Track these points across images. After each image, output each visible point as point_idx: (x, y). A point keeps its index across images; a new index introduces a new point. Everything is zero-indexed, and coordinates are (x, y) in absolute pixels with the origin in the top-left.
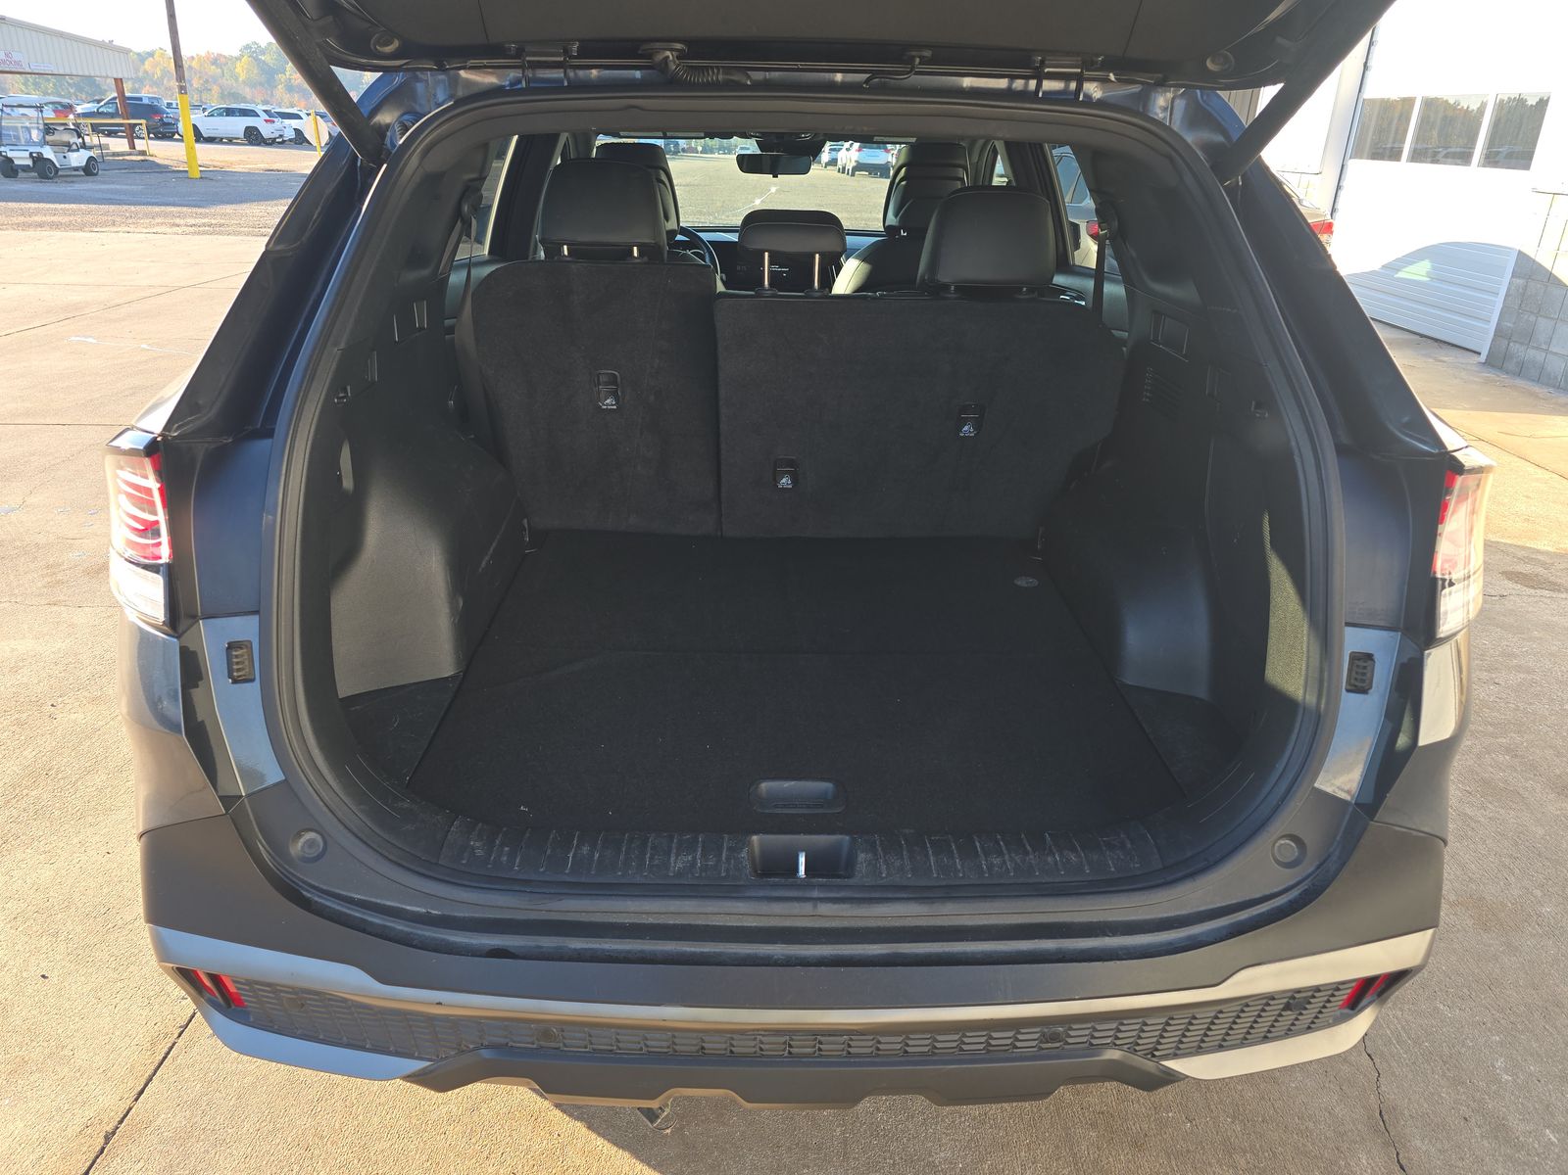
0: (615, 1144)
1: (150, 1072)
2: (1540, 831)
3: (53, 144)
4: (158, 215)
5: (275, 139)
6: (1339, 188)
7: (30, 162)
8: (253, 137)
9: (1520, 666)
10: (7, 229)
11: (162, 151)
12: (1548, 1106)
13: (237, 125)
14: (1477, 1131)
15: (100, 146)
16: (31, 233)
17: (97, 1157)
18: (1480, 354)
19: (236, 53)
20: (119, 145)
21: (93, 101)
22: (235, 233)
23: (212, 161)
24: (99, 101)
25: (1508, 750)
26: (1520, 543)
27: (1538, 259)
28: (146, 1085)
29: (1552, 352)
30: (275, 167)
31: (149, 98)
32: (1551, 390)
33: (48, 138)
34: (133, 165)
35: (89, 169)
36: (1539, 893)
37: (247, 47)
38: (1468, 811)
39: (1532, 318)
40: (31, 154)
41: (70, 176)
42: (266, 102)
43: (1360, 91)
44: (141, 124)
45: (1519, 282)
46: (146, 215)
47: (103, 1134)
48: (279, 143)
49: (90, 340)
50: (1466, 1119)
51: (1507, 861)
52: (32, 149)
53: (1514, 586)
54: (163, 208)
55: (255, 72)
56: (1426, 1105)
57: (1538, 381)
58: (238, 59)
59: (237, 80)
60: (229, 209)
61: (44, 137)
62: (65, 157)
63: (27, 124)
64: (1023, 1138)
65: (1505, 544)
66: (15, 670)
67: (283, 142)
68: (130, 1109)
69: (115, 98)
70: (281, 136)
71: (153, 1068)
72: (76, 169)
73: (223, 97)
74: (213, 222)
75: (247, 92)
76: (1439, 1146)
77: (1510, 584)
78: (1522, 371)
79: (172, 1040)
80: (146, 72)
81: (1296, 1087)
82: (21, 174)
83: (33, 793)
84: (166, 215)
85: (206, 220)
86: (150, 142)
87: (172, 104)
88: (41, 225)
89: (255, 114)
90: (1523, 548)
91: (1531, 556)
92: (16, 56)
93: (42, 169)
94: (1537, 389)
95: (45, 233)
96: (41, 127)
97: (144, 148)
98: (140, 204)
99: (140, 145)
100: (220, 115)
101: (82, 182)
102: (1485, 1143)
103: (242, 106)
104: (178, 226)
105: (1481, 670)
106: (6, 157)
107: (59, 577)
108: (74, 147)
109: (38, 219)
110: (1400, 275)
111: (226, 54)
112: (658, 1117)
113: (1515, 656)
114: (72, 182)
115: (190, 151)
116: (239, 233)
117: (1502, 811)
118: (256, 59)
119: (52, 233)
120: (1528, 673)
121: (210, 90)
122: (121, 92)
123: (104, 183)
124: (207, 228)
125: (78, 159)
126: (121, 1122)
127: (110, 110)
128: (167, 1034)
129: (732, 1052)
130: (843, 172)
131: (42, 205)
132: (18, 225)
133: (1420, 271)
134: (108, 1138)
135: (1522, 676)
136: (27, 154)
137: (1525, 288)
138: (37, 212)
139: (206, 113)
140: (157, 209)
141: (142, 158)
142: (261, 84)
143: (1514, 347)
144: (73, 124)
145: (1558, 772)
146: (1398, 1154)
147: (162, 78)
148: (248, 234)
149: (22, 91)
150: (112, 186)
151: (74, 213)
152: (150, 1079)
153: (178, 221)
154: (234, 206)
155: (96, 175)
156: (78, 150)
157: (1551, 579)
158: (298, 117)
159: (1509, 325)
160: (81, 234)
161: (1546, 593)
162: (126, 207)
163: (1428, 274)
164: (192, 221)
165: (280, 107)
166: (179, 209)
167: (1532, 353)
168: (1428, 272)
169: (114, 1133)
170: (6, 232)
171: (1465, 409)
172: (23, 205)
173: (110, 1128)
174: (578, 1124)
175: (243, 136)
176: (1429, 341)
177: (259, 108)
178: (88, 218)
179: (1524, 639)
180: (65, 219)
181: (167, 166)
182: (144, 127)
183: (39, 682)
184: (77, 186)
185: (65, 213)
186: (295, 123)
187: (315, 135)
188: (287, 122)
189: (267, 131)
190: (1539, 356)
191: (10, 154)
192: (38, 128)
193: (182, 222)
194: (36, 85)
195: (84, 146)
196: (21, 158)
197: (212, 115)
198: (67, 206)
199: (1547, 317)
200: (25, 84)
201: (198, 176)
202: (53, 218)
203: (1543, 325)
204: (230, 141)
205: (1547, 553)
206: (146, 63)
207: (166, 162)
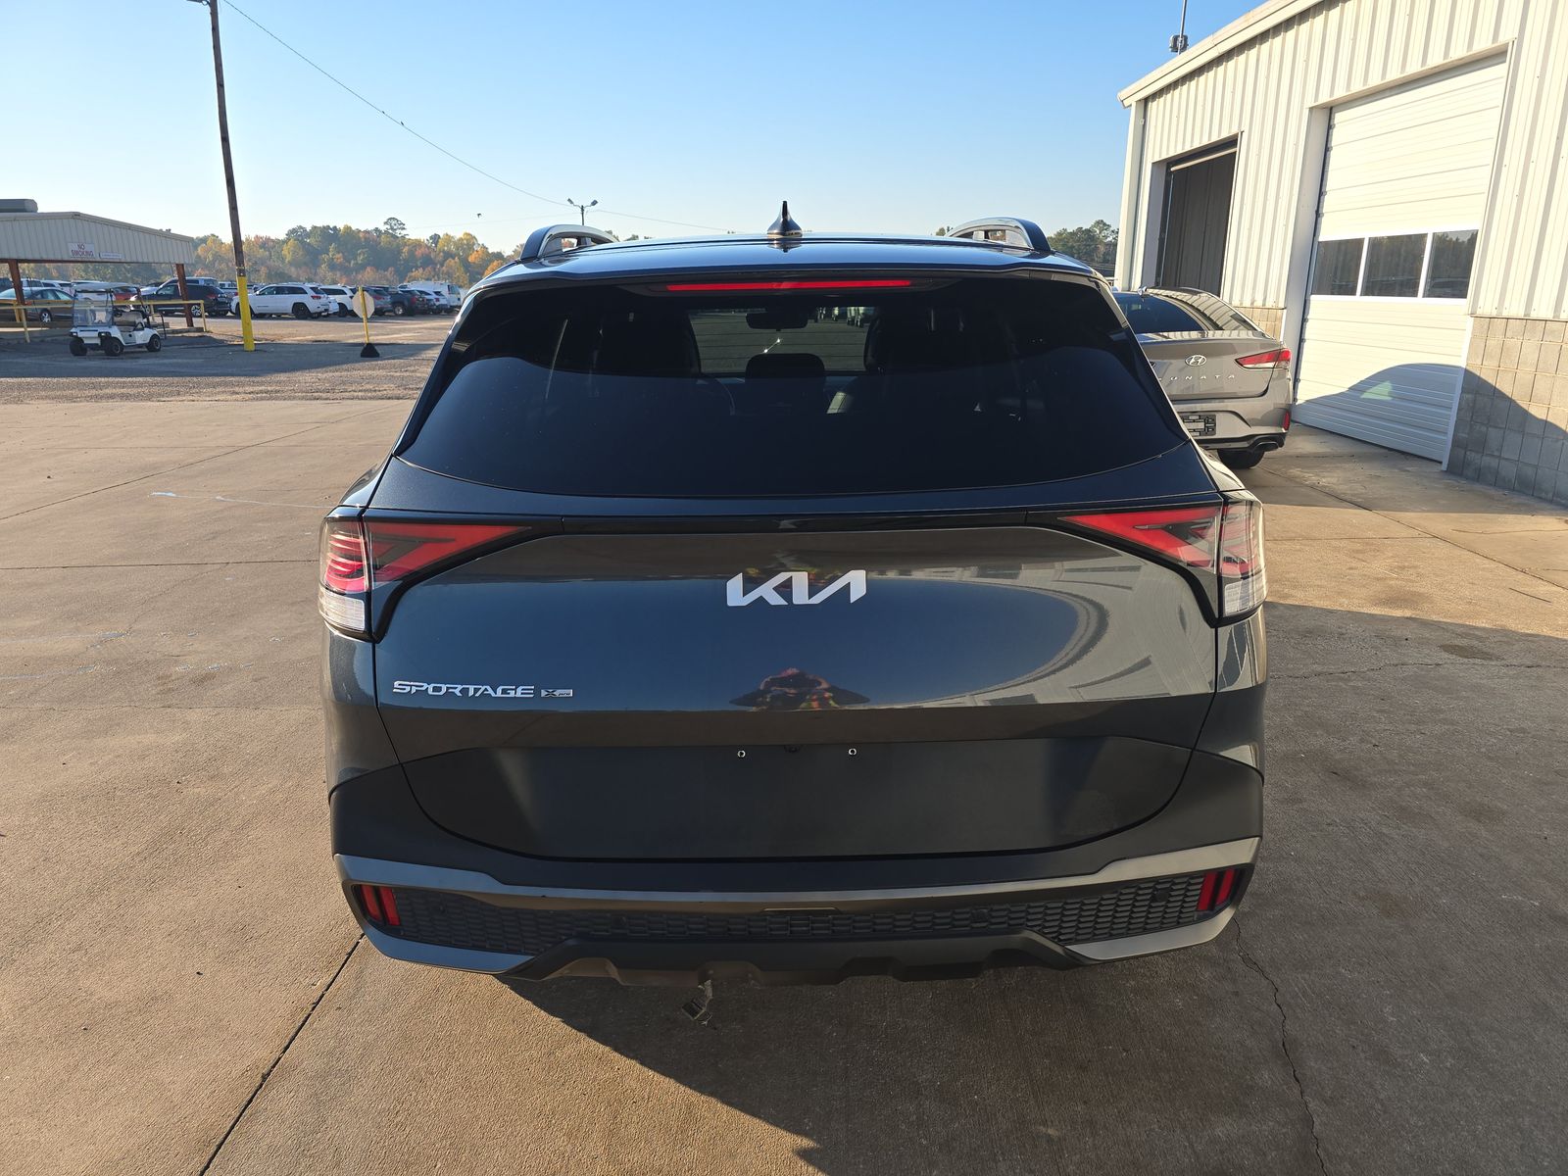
0: (663, 1074)
1: (292, 1034)
2: (1446, 844)
3: (119, 324)
4: (219, 384)
5: (321, 313)
6: (1304, 320)
7: (98, 341)
8: (301, 312)
9: (1445, 719)
10: (81, 401)
11: (219, 328)
12: (1424, 1039)
13: (287, 302)
14: (1362, 1055)
15: (163, 325)
16: (104, 404)
17: (257, 1090)
18: (1441, 463)
19: (282, 236)
20: (178, 323)
21: (151, 285)
22: (290, 398)
23: (263, 334)
24: (157, 285)
25: (1425, 784)
26: (1460, 622)
27: (1483, 376)
28: (290, 1043)
29: (1504, 459)
30: (321, 338)
31: (205, 280)
32: (1506, 492)
33: (116, 319)
34: (191, 342)
35: (153, 346)
36: (1438, 889)
37: (293, 231)
38: (1385, 831)
39: (1484, 429)
40: (100, 333)
41: (132, 352)
42: (310, 281)
43: (1314, 236)
44: (199, 304)
45: (1469, 396)
46: (208, 385)
47: (260, 1076)
48: (324, 316)
49: (169, 494)
50: (1354, 1047)
51: (1413, 866)
52: (100, 330)
53: (1450, 656)
54: (223, 378)
55: (301, 253)
56: (1321, 1038)
57: (1495, 485)
58: (285, 242)
59: (283, 260)
60: (283, 377)
61: (113, 319)
62: (130, 336)
63: (92, 307)
64: (990, 1064)
65: (1446, 623)
66: (142, 757)
67: (328, 315)
68: (280, 1059)
69: (175, 281)
70: (326, 310)
71: (294, 1030)
72: (140, 346)
73: (269, 277)
74: (269, 388)
75: (293, 272)
76: (1329, 1065)
77: (1446, 655)
78: (1479, 476)
79: (308, 1012)
80: (199, 257)
81: (1216, 1028)
82: (90, 352)
83: (170, 847)
84: (226, 384)
85: (263, 388)
86: (207, 320)
87: (224, 285)
88: (112, 397)
89: (302, 291)
90: (1463, 626)
91: (1469, 632)
92: (88, 248)
93: (109, 345)
94: (1492, 491)
95: (117, 403)
96: (110, 309)
97: (202, 325)
98: (201, 376)
99: (197, 322)
100: (271, 293)
101: (146, 358)
102: (1369, 1063)
103: (290, 284)
104: (237, 393)
105: (1410, 723)
106: (76, 337)
107: (170, 686)
108: (139, 326)
109: (108, 391)
110: (1366, 396)
111: (273, 238)
112: (697, 1013)
113: (1441, 711)
114: (138, 358)
115: (247, 328)
116: (294, 398)
117: (1414, 830)
118: (303, 243)
119: (122, 403)
120: (1453, 724)
121: (259, 271)
122: (182, 275)
123: (166, 357)
124: (264, 395)
125: (142, 337)
126: (274, 1067)
127: (168, 292)
128: (303, 1009)
129: (750, 933)
130: (853, 324)
131: (111, 379)
132: (91, 397)
133: (1382, 392)
134: (264, 1077)
135: (1446, 727)
136: (96, 334)
137: (1475, 401)
138: (107, 385)
139: (258, 292)
140: (217, 379)
141: (200, 334)
142: (305, 264)
143: (1471, 456)
144: (134, 306)
145: (1467, 800)
146: (1294, 1071)
147: (214, 261)
148: (303, 398)
149: (82, 277)
150: (175, 360)
151: (141, 385)
152: (293, 1039)
153: (237, 389)
154: (287, 375)
155: (159, 350)
156: (143, 329)
157: (1485, 650)
158: (342, 292)
159: (1464, 435)
160: (149, 403)
161: (1477, 661)
162: (188, 379)
163: (1390, 394)
164: (249, 389)
165: (324, 284)
166: (237, 379)
167: (1487, 460)
168: (1390, 393)
169: (269, 1074)
170: (81, 404)
171: (1424, 511)
172: (94, 380)
173: (265, 1071)
174: (633, 1062)
175: (290, 311)
176: (1397, 454)
177: (307, 286)
178: (155, 389)
179: (1451, 698)
180: (134, 391)
181: (222, 341)
182: (202, 306)
183: (165, 765)
184: (141, 361)
185: (132, 385)
186: (339, 298)
187: (362, 309)
188: (332, 297)
189: (313, 305)
190: (1494, 463)
191: (80, 335)
192: (107, 311)
193: (241, 390)
194: (96, 271)
195: (148, 325)
196: (90, 337)
197: (263, 294)
198: (134, 379)
199: (1496, 427)
200: (85, 271)
201: (253, 349)
202: (122, 390)
203: (1494, 434)
204: (279, 316)
205: (1484, 629)
206: (199, 249)
207: (221, 337)
